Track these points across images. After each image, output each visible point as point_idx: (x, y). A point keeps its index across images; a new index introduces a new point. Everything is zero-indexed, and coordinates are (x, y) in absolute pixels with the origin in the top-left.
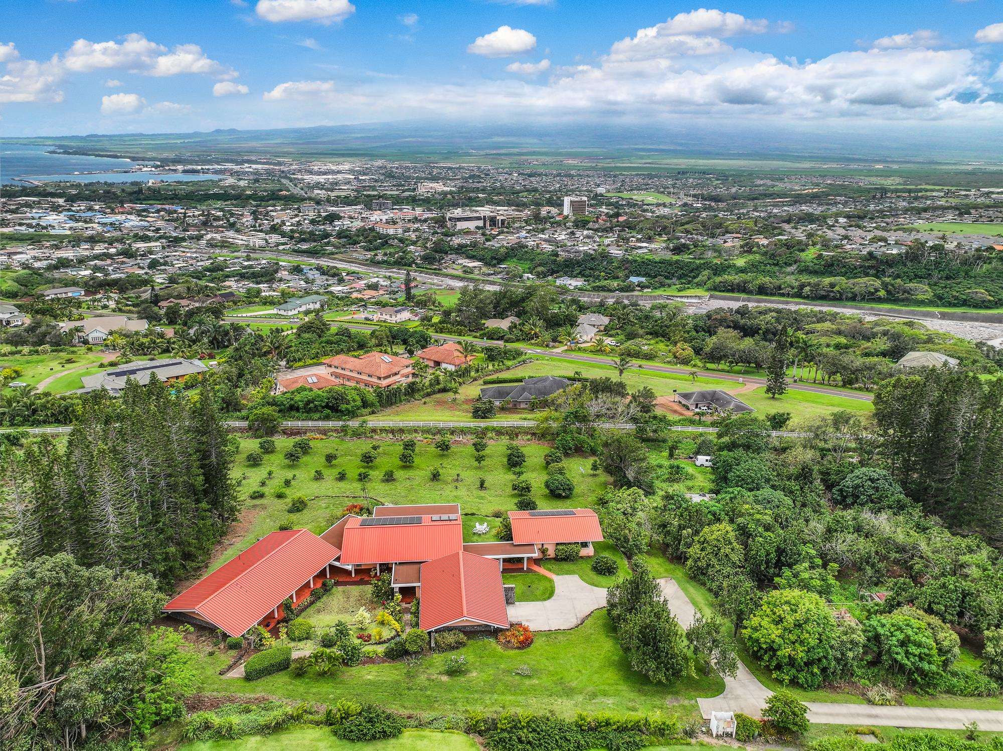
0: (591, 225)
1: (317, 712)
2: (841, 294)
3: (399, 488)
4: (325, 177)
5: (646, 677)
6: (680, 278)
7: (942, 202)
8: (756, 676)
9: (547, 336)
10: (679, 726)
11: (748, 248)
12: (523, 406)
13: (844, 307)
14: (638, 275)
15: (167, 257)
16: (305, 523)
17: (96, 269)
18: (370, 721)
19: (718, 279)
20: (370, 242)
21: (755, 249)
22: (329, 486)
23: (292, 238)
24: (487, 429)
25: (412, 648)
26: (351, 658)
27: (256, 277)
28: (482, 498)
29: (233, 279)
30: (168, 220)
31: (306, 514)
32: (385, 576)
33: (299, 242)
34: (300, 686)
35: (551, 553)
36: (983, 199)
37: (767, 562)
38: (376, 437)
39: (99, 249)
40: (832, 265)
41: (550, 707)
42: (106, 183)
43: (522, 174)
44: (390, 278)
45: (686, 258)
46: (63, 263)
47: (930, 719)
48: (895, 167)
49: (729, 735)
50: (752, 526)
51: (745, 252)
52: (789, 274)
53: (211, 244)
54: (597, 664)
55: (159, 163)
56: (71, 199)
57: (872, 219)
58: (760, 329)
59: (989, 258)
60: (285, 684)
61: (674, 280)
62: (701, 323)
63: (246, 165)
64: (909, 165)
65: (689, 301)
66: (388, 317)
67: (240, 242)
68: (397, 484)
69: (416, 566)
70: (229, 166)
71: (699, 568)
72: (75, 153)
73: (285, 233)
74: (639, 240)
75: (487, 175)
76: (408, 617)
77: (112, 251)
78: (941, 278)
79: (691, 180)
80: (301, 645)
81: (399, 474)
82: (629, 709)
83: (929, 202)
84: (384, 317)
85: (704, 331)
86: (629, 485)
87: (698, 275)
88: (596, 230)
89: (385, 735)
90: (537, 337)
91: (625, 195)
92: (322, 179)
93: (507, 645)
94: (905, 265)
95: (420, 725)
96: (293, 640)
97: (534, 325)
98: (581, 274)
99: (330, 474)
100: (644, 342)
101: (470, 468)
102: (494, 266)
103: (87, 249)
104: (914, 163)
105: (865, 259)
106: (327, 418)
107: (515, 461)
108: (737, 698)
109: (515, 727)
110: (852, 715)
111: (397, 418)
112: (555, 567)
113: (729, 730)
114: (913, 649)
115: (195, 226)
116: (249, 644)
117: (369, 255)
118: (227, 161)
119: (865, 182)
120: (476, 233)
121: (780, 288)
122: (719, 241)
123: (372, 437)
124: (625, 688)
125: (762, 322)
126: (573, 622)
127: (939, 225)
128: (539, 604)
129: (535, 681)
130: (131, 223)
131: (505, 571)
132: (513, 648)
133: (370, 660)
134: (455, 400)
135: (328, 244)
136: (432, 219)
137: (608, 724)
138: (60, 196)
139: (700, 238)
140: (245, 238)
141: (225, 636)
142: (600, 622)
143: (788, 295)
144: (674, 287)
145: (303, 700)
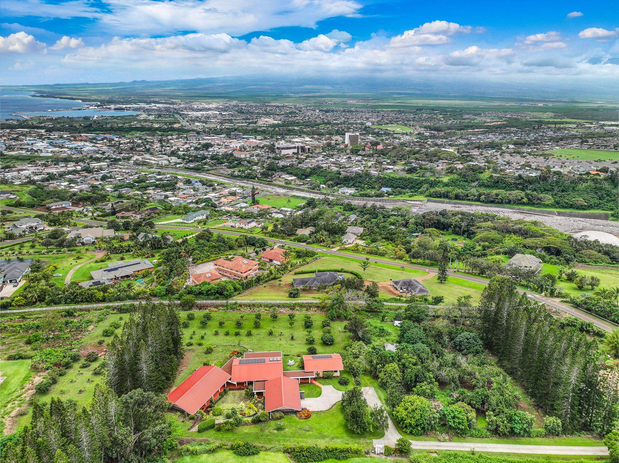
0: (360, 152)
1: (227, 445)
2: (502, 200)
3: (254, 339)
4: (201, 113)
5: (353, 431)
6: (410, 188)
7: (574, 132)
8: (398, 430)
9: (329, 241)
10: (363, 450)
11: (450, 171)
12: (314, 288)
13: (504, 208)
14: (387, 186)
15: (111, 172)
16: (214, 360)
17: (71, 181)
18: (248, 448)
19: (432, 190)
20: (230, 163)
21: (454, 171)
22: (221, 340)
23: (184, 159)
24: (295, 304)
25: (262, 419)
26: (239, 423)
27: (164, 187)
28: (292, 345)
29: (151, 188)
30: (109, 146)
31: (213, 355)
32: (250, 387)
33: (187, 162)
34: (219, 435)
35: (321, 375)
36: (599, 129)
37: (411, 381)
38: (242, 309)
39: (71, 167)
40: (498, 182)
41: (315, 443)
42: (68, 118)
43: (322, 111)
44: (242, 187)
45: (414, 176)
46: (51, 177)
47: (460, 447)
48: (551, 105)
49: (382, 453)
50: (407, 364)
51: (449, 172)
52: (473, 187)
53: (136, 163)
54: (336, 426)
55: (99, 103)
56: (49, 130)
57: (529, 145)
58: (452, 225)
59: (587, 180)
60: (214, 434)
61: (407, 190)
62: (419, 221)
63: (153, 104)
64: (559, 104)
65: (415, 203)
66: (244, 226)
67: (153, 162)
68: (253, 337)
69: (263, 382)
70: (143, 105)
71: (383, 383)
72: (47, 96)
73: (180, 156)
74: (388, 164)
75: (300, 111)
76: (260, 405)
77: (79, 168)
78: (559, 191)
79: (424, 115)
80: (218, 417)
81: (254, 331)
82: (346, 444)
83: (566, 132)
84: (242, 225)
85: (421, 225)
86: (359, 339)
87: (421, 187)
88: (364, 156)
89: (253, 454)
90: (324, 241)
91: (384, 127)
92: (199, 114)
93: (300, 418)
94: (539, 183)
95: (266, 450)
96: (215, 416)
97: (322, 235)
98: (354, 185)
99: (222, 331)
100: (381, 244)
101: (287, 328)
102: (304, 179)
103: (63, 167)
104: (562, 102)
105: (517, 179)
106: (217, 298)
107: (308, 325)
108: (388, 439)
109: (302, 451)
110: (431, 446)
111: (252, 298)
112: (322, 381)
113: (382, 452)
114: (457, 420)
115: (126, 150)
116: (198, 418)
117: (230, 171)
118: (141, 102)
119: (529, 116)
120: (292, 157)
121: (467, 196)
122: (434, 165)
123: (240, 310)
124: (345, 435)
125: (454, 220)
126: (328, 407)
127: (569, 150)
128: (315, 398)
129: (311, 433)
130: (88, 148)
131: (301, 383)
132: (303, 419)
133: (246, 424)
134: (280, 284)
135: (206, 164)
136: (267, 146)
137: (336, 449)
138: (42, 128)
139: (424, 163)
140: (156, 159)
141: (188, 415)
142: (339, 407)
143: (472, 200)
144: (407, 194)
145: (222, 440)
